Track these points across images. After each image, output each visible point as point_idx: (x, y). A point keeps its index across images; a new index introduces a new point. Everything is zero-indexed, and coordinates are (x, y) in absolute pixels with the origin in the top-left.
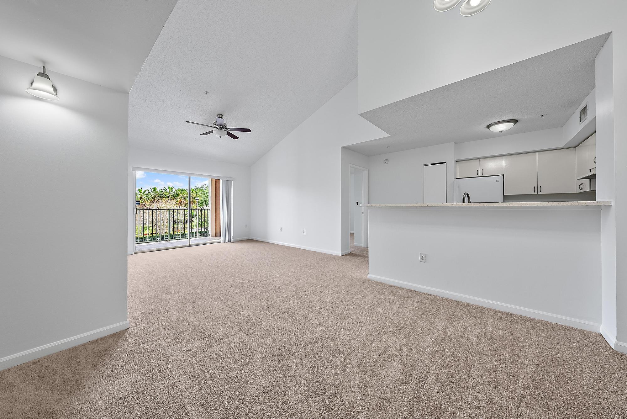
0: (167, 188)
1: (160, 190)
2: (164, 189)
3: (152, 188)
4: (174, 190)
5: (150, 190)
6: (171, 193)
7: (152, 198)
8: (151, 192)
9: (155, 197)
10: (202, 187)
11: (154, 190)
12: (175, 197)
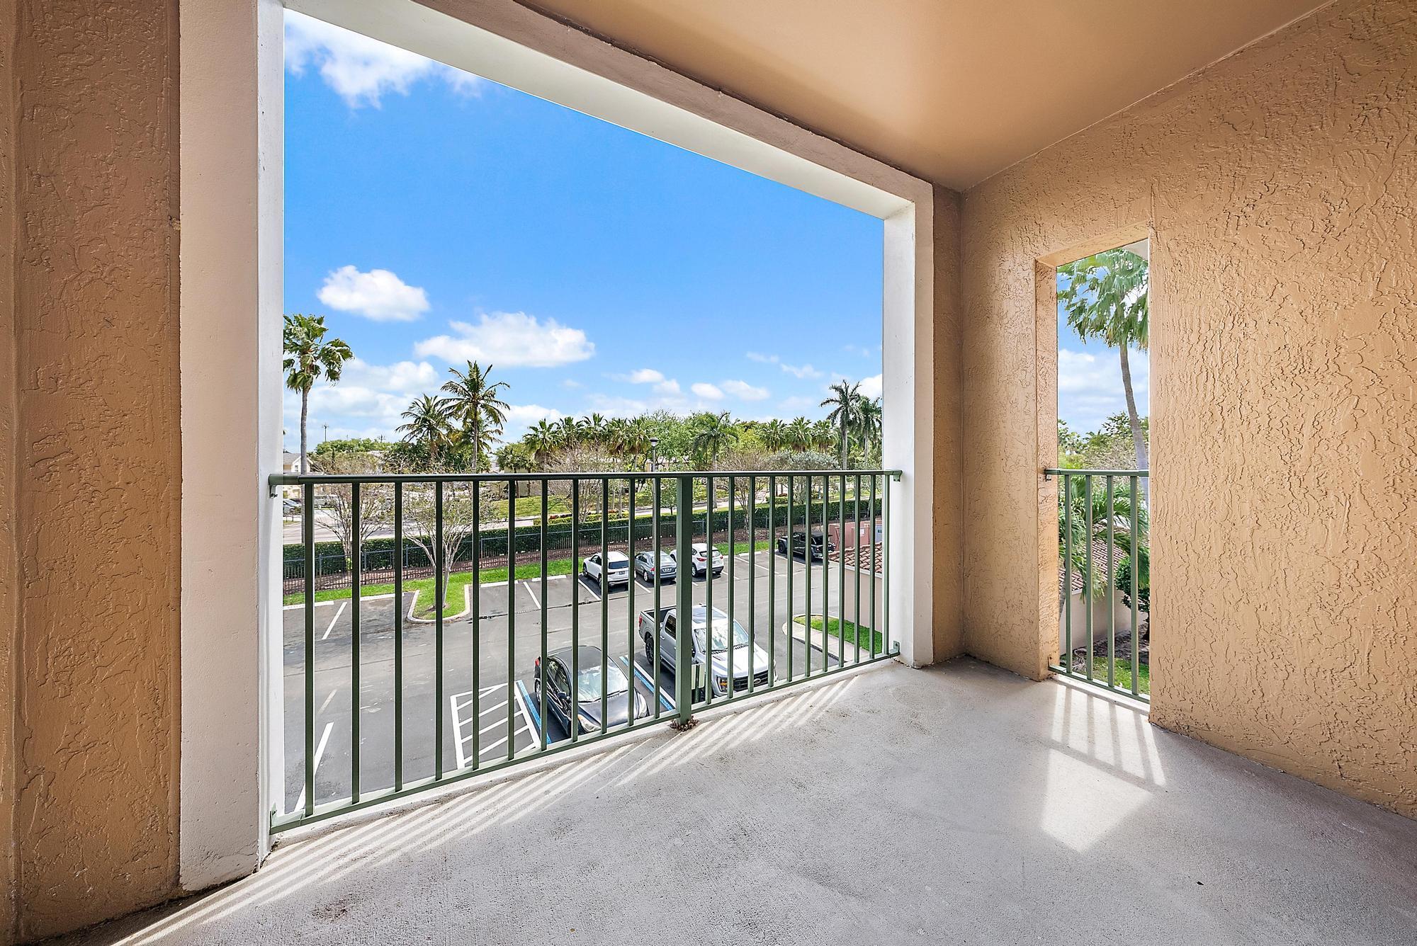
0: (591, 419)
1: (577, 423)
2: (586, 419)
3: (564, 420)
4: (603, 423)
5: (561, 423)
6: (599, 429)
7: (564, 440)
8: (562, 429)
9: (568, 438)
10: (655, 415)
11: (569, 421)
12: (605, 437)
